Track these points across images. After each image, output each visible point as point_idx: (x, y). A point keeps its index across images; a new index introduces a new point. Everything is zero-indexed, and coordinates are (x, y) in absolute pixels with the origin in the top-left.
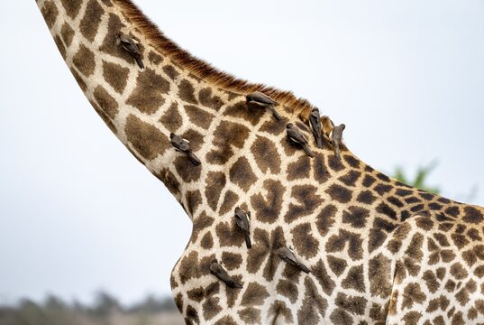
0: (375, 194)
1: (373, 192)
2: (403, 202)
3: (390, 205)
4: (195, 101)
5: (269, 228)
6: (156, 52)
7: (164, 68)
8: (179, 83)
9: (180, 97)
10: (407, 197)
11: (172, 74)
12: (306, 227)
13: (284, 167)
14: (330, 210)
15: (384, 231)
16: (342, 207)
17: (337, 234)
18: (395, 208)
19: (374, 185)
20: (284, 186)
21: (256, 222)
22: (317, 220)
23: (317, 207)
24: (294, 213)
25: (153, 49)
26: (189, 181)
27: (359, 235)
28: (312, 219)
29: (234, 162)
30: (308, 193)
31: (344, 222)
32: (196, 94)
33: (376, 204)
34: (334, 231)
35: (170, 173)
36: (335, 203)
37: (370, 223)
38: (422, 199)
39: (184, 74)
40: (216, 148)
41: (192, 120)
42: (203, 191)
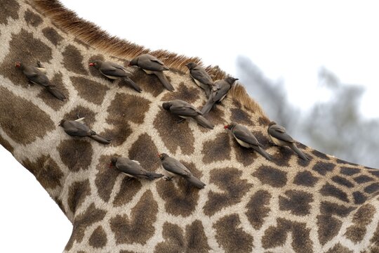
0: (316, 174)
1: (312, 172)
2: (353, 182)
3: (336, 185)
4: (84, 71)
5: (183, 222)
6: (34, 11)
7: (43, 31)
8: (63, 50)
9: (65, 67)
10: (355, 176)
11: (54, 38)
12: (234, 219)
13: (198, 146)
14: (261, 198)
15: (336, 217)
16: (276, 193)
17: (275, 224)
18: (344, 189)
19: (313, 163)
20: (200, 169)
21: (166, 215)
22: (246, 210)
23: (244, 194)
24: (215, 203)
25: (30, 7)
26: (78, 170)
27: (305, 224)
28: (239, 208)
29: (133, 141)
30: (231, 177)
31: (282, 209)
32: (86, 64)
33: (319, 185)
34: (270, 221)
35: (51, 161)
36: (266, 187)
37: (315, 208)
38: (374, 177)
39: (69, 39)
40: (111, 127)
41: (82, 94)
42: (92, 179)
